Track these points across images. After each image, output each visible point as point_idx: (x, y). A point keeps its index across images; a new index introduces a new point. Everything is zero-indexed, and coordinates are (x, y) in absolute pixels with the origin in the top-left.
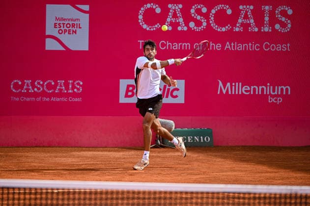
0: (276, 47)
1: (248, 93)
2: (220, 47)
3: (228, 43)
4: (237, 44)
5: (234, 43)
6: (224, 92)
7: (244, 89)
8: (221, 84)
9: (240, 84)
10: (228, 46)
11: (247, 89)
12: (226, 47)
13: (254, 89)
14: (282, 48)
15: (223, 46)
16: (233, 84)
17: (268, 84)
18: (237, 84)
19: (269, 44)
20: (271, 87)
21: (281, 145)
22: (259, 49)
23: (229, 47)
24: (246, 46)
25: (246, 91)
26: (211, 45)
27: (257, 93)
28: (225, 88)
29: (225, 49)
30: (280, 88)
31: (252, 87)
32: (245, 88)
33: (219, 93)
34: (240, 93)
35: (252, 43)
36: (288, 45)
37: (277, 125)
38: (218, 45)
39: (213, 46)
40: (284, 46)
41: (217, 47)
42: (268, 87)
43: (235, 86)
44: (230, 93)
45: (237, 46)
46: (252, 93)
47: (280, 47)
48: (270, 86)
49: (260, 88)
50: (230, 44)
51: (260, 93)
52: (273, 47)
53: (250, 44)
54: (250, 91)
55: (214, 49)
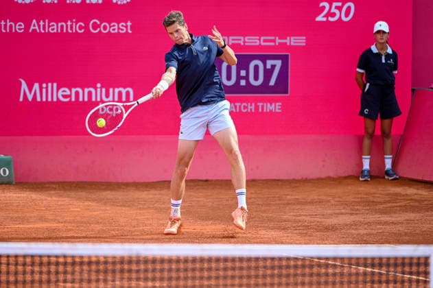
0: (110, 27)
1: (67, 100)
2: (23, 27)
3: (34, 21)
4: (49, 23)
5: (44, 22)
6: (30, 97)
7: (60, 93)
8: (24, 86)
9: (55, 85)
10: (34, 26)
11: (65, 93)
12: (32, 28)
13: (77, 93)
14: (119, 28)
15: (28, 26)
16: (44, 85)
17: (99, 85)
18: (50, 85)
19: (98, 23)
20: (104, 90)
21: (120, 181)
22: (83, 31)
23: (37, 28)
24: (62, 27)
25: (64, 96)
26: (8, 24)
27: (81, 99)
28: (30, 92)
29: (30, 31)
30: (117, 90)
31: (74, 90)
32: (64, 91)
33: (21, 99)
34: (55, 99)
35: (72, 22)
36: (129, 24)
37: (112, 149)
38: (20, 25)
39: (11, 26)
40: (123, 26)
41: (17, 27)
42: (99, 90)
43: (47, 88)
44: (39, 99)
45: (49, 26)
46: (73, 99)
47: (116, 27)
48: (101, 88)
49: (86, 90)
50: (38, 22)
51: (86, 99)
52: (105, 28)
53: (69, 23)
54: (70, 96)
55: (14, 31)
